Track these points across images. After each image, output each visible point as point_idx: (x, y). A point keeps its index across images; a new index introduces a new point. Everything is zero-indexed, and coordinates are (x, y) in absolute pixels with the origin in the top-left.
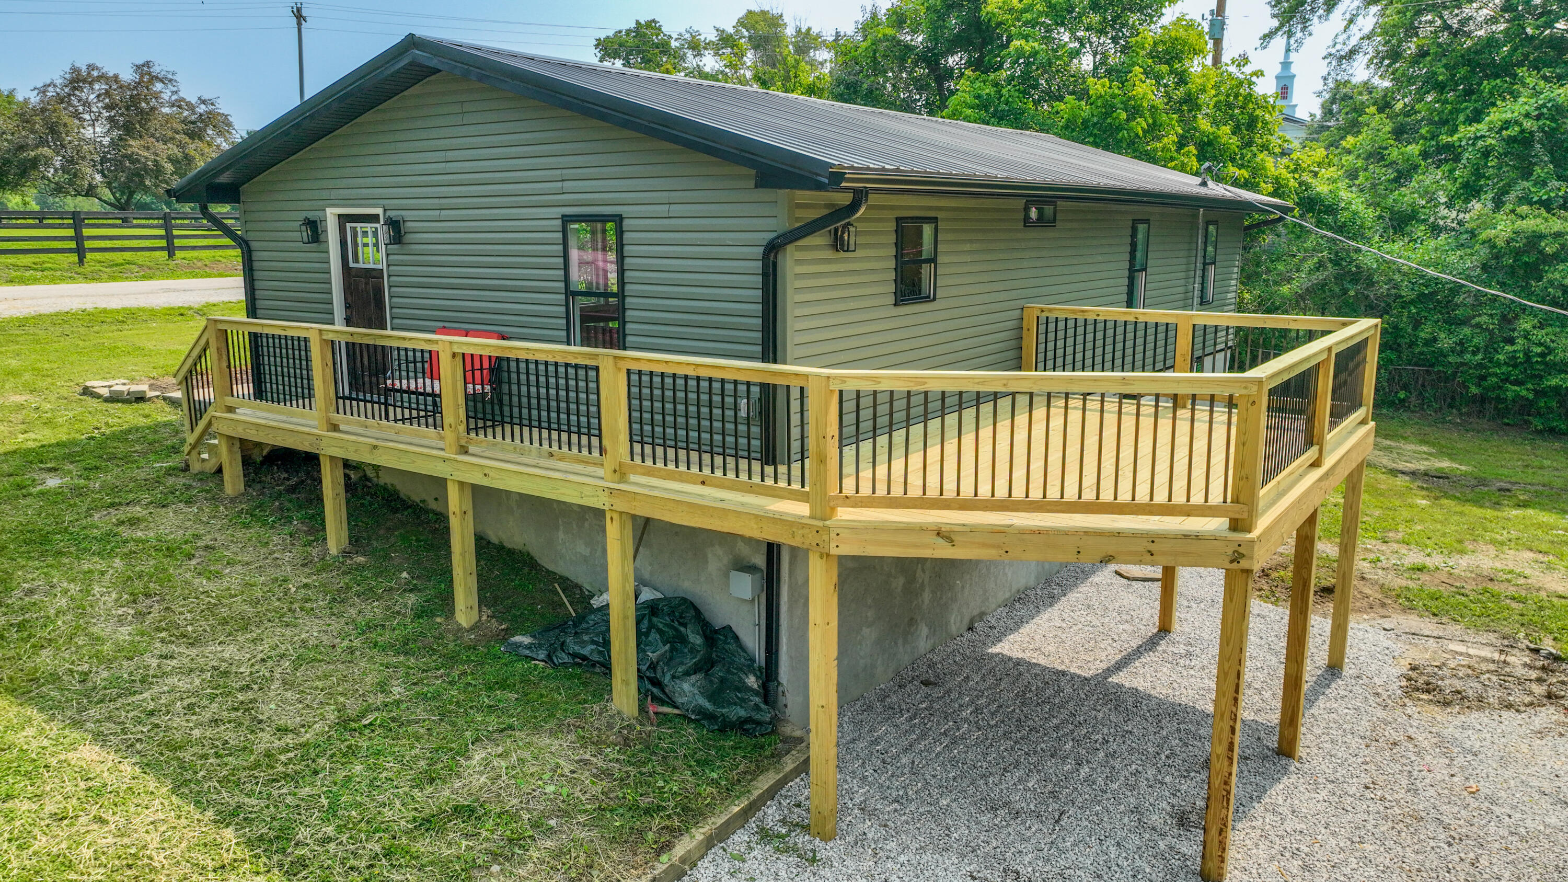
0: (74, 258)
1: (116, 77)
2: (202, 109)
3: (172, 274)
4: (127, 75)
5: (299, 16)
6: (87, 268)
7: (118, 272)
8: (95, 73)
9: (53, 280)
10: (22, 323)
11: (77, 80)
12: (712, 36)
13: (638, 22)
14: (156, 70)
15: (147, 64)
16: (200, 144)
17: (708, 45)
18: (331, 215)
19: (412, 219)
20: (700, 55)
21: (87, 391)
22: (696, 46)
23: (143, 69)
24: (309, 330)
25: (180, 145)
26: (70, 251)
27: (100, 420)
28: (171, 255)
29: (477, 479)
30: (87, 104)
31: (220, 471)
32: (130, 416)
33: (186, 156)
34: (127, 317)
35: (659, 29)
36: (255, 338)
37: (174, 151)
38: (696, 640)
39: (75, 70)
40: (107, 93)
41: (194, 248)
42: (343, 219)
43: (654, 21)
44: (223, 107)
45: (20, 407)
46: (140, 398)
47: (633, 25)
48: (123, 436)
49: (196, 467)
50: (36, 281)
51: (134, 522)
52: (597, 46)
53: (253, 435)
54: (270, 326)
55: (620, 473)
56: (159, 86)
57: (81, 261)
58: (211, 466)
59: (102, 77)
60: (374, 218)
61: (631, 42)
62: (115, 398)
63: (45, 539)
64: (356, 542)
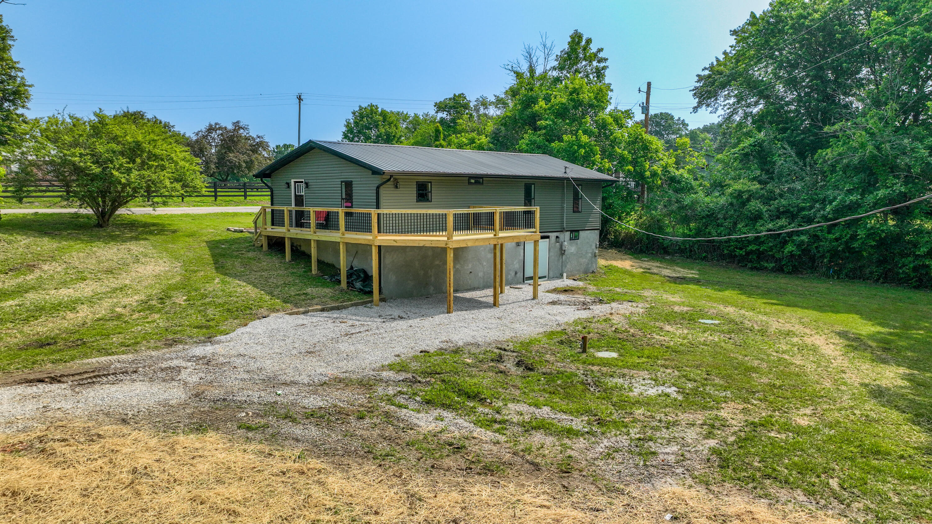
0: (213, 199)
1: (226, 128)
2: (258, 140)
3: (246, 204)
4: (230, 127)
5: (300, 99)
6: (217, 202)
7: (228, 203)
8: (218, 126)
9: (207, 206)
10: (206, 215)
11: (211, 129)
12: (493, 99)
13: (455, 95)
14: (241, 124)
15: (238, 122)
16: (257, 155)
17: (491, 103)
18: (293, 181)
19: (311, 182)
20: (486, 108)
21: (228, 229)
22: (484, 104)
23: (237, 125)
24: (285, 208)
25: (249, 155)
26: (212, 196)
27: (233, 236)
28: (245, 198)
29: (317, 238)
30: (214, 139)
31: (262, 246)
32: (239, 235)
33: (251, 160)
34: (235, 215)
35: (465, 98)
36: (272, 211)
37: (246, 158)
38: (362, 276)
39: (211, 125)
40: (222, 134)
41: (254, 196)
42: (295, 182)
43: (463, 94)
44: (266, 139)
45: (212, 232)
46: (242, 231)
47: (452, 96)
48: (238, 239)
49: (256, 245)
50: (202, 206)
51: (242, 254)
52: (435, 106)
53: (270, 234)
54: (276, 208)
55: (343, 234)
56: (242, 131)
57: (216, 200)
58: (260, 245)
59: (220, 128)
60: (302, 182)
61: (452, 104)
62: (235, 231)
63: (224, 255)
64: (293, 260)
